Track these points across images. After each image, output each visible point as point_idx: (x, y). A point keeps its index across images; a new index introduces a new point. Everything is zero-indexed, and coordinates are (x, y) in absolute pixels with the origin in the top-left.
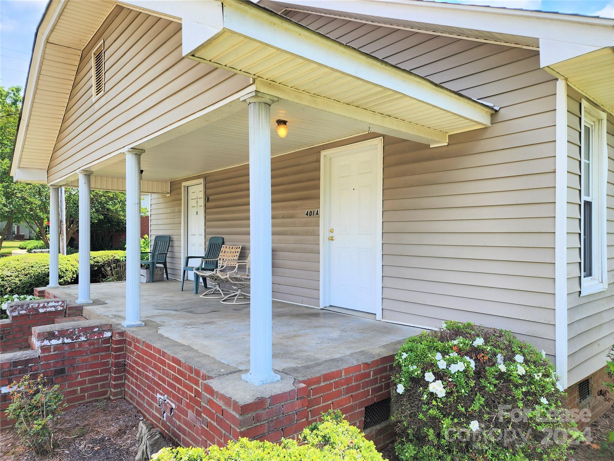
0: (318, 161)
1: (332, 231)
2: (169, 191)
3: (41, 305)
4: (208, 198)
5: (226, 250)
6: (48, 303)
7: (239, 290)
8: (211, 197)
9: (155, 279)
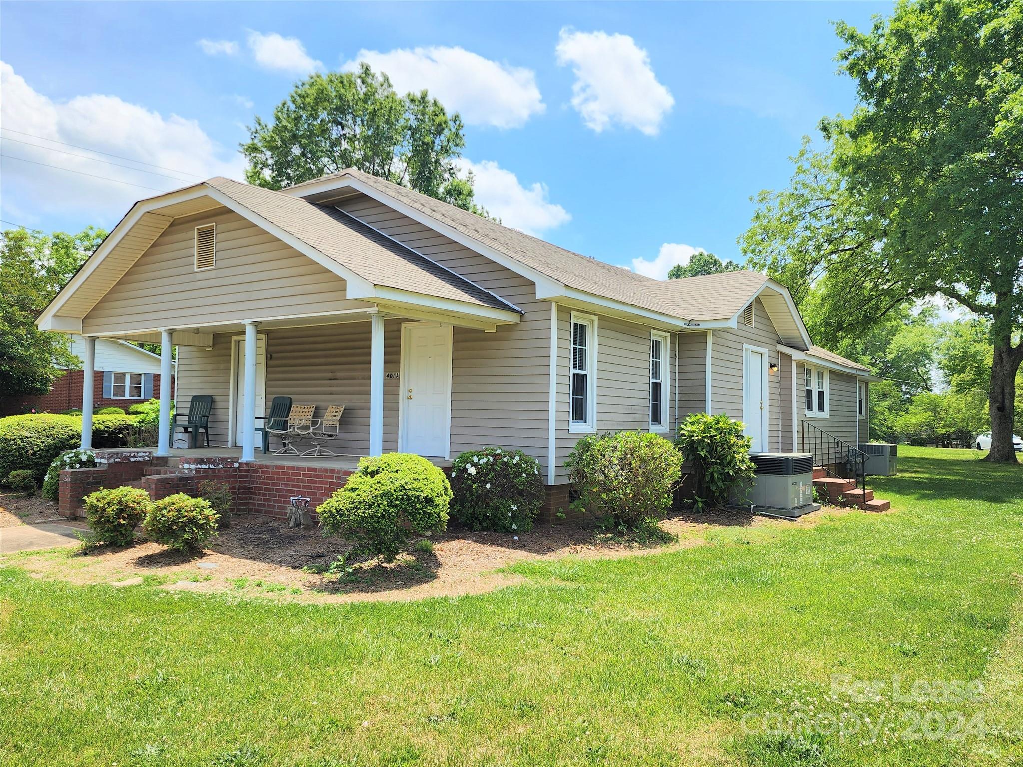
0: (400, 331)
1: (410, 391)
2: (211, 345)
3: (132, 455)
4: (271, 355)
5: (297, 410)
6: (138, 453)
7: (318, 447)
8: (274, 355)
9: (198, 446)
